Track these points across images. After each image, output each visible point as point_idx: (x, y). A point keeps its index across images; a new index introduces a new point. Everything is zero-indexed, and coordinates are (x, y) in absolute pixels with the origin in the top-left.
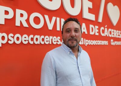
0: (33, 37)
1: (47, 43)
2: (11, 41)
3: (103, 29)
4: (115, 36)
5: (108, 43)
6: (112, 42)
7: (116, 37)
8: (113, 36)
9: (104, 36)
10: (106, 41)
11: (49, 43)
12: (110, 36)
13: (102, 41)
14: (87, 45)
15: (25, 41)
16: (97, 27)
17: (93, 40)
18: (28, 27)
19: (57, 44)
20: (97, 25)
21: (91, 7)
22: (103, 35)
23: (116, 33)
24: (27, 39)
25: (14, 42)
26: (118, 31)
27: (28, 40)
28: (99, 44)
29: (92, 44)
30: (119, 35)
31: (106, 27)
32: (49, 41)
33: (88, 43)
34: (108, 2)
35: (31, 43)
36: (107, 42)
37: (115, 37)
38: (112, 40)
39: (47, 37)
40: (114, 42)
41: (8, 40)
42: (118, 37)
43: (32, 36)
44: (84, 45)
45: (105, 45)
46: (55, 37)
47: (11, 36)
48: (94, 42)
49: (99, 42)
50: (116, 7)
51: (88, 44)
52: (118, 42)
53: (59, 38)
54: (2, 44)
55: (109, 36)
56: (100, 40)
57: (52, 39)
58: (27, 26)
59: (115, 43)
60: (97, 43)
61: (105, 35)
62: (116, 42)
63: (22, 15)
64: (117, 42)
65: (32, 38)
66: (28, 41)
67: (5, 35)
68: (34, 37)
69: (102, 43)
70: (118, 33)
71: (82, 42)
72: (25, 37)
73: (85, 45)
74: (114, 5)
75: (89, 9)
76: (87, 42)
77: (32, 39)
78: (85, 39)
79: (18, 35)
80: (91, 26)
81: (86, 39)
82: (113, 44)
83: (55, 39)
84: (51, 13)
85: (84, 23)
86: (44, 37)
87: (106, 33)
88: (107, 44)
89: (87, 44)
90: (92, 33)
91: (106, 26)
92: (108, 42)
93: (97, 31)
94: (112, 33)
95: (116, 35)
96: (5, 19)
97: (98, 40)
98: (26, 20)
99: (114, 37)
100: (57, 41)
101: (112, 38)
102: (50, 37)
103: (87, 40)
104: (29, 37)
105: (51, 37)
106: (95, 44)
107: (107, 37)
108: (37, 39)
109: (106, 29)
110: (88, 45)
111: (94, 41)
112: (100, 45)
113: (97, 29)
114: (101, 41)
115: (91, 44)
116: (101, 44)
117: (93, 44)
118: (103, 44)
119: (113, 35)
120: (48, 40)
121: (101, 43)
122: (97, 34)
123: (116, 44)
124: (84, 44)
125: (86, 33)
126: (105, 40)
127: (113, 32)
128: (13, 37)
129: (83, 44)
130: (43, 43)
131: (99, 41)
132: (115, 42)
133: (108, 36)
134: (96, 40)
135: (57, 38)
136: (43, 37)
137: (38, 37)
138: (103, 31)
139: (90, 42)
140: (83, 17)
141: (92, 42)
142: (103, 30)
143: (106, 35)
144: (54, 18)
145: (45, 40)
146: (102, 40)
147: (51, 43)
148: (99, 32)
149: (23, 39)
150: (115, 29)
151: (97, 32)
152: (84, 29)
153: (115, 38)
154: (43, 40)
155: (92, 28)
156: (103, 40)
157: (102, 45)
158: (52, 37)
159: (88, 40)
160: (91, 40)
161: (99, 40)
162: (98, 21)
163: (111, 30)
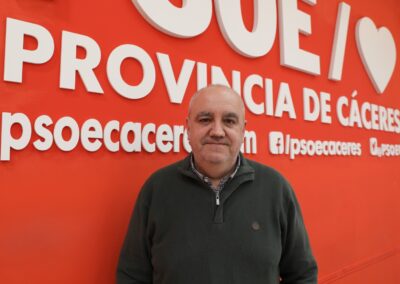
0: (118, 129)
1: (165, 149)
2: (43, 140)
3: (347, 104)
4: (383, 126)
5: (360, 150)
6: (374, 146)
7: (386, 129)
8: (376, 127)
9: (349, 127)
10: (354, 144)
11: (173, 149)
12: (368, 126)
13: (344, 144)
14: (296, 156)
15: (92, 140)
16: (326, 96)
17: (314, 141)
18: (99, 94)
20: (326, 91)
21: (308, 30)
22: (344, 122)
23: (384, 118)
24: (97, 134)
25: (54, 144)
26: (390, 111)
27: (101, 137)
28: (332, 153)
29: (311, 153)
30: (394, 124)
31: (355, 98)
32: (172, 142)
33: (298, 148)
34: (361, 17)
35: (113, 147)
36: (359, 145)
37: (382, 129)
38: (373, 141)
39: (165, 127)
40: (379, 145)
41: (35, 136)
42: (392, 129)
43: (113, 125)
44: (286, 155)
45: (351, 155)
47: (44, 125)
48: (318, 147)
49: (332, 147)
50: (384, 31)
51: (297, 152)
52: (392, 146)
54: (11, 149)
55: (364, 127)
57: (182, 136)
58: (100, 90)
59: (384, 150)
60: (326, 148)
61: (352, 124)
62: (385, 147)
63: (81, 52)
64: (387, 146)
65: (114, 131)
66: (102, 140)
67: (22, 119)
68: (121, 128)
69: (342, 148)
70: (392, 116)
71: (278, 145)
72: (92, 129)
73: (289, 155)
74: (378, 26)
75: (302, 35)
76: (295, 146)
77: (115, 135)
78: (288, 136)
79: (67, 121)
80: (308, 93)
81: (292, 137)
82: (376, 151)
84: (179, 48)
85: (286, 82)
86: (157, 129)
87: (355, 118)
88: (359, 153)
89: (294, 152)
90: (309, 116)
91: (355, 94)
92: (361, 148)
93: (327, 108)
94: (374, 117)
95: (387, 122)
96: (25, 64)
97: (329, 140)
98: (94, 70)
99: (380, 131)
101: (373, 133)
102: (176, 127)
103: (296, 141)
104: (103, 126)
105: (179, 129)
106: (319, 153)
107: (359, 128)
108: (131, 136)
109: (355, 103)
110: (300, 154)
111: (318, 142)
112: (337, 155)
113: (327, 102)
114: (339, 143)
115: (307, 154)
116: (339, 153)
117: (315, 154)
118: (344, 153)
119: (377, 122)
120: (169, 137)
121: (339, 148)
122: (327, 119)
123: (386, 152)
124: (287, 153)
125: (293, 115)
126: (351, 141)
127: (377, 113)
128: (51, 128)
129: (281, 152)
130: (150, 148)
131: (332, 143)
132: (383, 145)
133: (360, 125)
134: (322, 141)
136: (150, 127)
137: (135, 127)
138: (346, 111)
139: (303, 147)
140: (282, 63)
141: (311, 147)
142: (344, 105)
143: (355, 123)
145: (160, 138)
146: (342, 141)
147: (177, 149)
148: (333, 114)
149: (86, 134)
150: (382, 105)
151: (328, 114)
152: (285, 102)
153: (384, 132)
154: (152, 137)
155: (311, 99)
156: (347, 141)
157: (342, 155)
158: (182, 127)
159: (300, 139)
160: (307, 140)
161: (333, 140)
162: (329, 77)
163: (369, 108)
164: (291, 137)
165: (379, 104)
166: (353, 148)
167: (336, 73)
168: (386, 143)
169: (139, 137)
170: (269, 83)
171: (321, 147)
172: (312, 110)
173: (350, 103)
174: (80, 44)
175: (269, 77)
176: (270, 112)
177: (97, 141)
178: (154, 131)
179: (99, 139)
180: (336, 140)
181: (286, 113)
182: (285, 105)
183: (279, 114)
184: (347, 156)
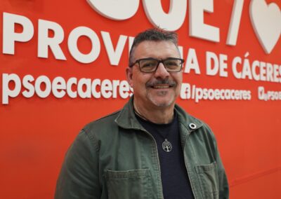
0: (76, 83)
1: (107, 96)
2: (28, 90)
3: (240, 62)
4: (269, 78)
5: (250, 96)
6: (261, 93)
7: (272, 80)
8: (263, 79)
9: (241, 79)
10: (245, 91)
11: (112, 96)
12: (257, 78)
13: (237, 91)
14: (199, 100)
15: (59, 90)
16: (224, 57)
17: (214, 89)
20: (224, 53)
21: (211, 9)
22: (238, 75)
23: (270, 72)
24: (63, 86)
25: (35, 93)
26: (276, 66)
27: (65, 88)
28: (228, 98)
29: (211, 98)
31: (247, 58)
32: (112, 91)
33: (202, 94)
35: (73, 95)
36: (249, 92)
37: (268, 80)
38: (261, 89)
39: (107, 81)
40: (266, 92)
41: (23, 88)
42: (277, 80)
43: (73, 80)
44: (192, 100)
45: (243, 99)
46: (125, 82)
47: (29, 81)
48: (217, 94)
49: (227, 94)
50: (274, 6)
51: (200, 97)
52: (276, 93)
54: (9, 97)
55: (253, 80)
56: (231, 90)
57: (118, 87)
58: (64, 58)
59: (269, 96)
60: (223, 94)
61: (244, 77)
62: (270, 93)
63: (51, 33)
64: (273, 92)
65: (73, 85)
67: (15, 77)
68: (78, 82)
69: (236, 95)
70: (278, 70)
71: (186, 92)
72: (59, 83)
73: (194, 100)
74: (268, 3)
75: (206, 13)
76: (199, 93)
77: (74, 87)
78: (194, 86)
79: (43, 78)
80: (210, 55)
81: (197, 87)
82: (262, 97)
83: (124, 86)
85: (192, 48)
86: (101, 83)
87: (247, 72)
88: (249, 98)
89: (198, 98)
90: (210, 72)
91: (247, 55)
92: (251, 94)
93: (225, 66)
94: (263, 71)
95: (273, 75)
96: (16, 42)
97: (225, 89)
98: (60, 45)
99: (266, 82)
101: (261, 83)
102: (114, 82)
103: (200, 90)
104: (66, 81)
105: (116, 83)
106: (217, 98)
107: (250, 80)
108: (85, 87)
109: (247, 62)
110: (203, 99)
111: (217, 90)
112: (231, 100)
113: (225, 62)
114: (233, 91)
115: (208, 99)
116: (233, 98)
117: (215, 99)
118: (237, 98)
119: (265, 75)
120: (109, 88)
121: (233, 94)
122: (224, 74)
123: (271, 97)
124: (193, 98)
125: (198, 71)
126: (243, 89)
127: (265, 68)
128: (33, 83)
130: (97, 95)
131: (228, 91)
132: (269, 92)
133: (250, 78)
134: (220, 89)
136: (97, 81)
137: (87, 81)
138: (240, 67)
139: (205, 94)
140: (190, 35)
141: (211, 94)
142: (238, 64)
143: (247, 77)
144: (122, 39)
145: (103, 89)
146: (235, 89)
147: (115, 96)
148: (229, 70)
149: (56, 86)
150: (269, 62)
151: (225, 70)
152: (192, 62)
153: (270, 82)
154: (98, 88)
155: (212, 60)
156: (239, 89)
157: (235, 100)
158: (118, 81)
159: (203, 88)
160: (208, 89)
161: (229, 89)
162: (227, 43)
163: (258, 65)
165: (266, 61)
166: (245, 95)
167: (232, 40)
168: (271, 90)
169: (89, 88)
170: (181, 49)
171: (218, 94)
172: (213, 67)
173: (243, 62)
174: (50, 28)
175: (181, 45)
177: (63, 91)
180: (231, 88)
181: (193, 71)
182: (192, 65)
183: (187, 71)
184: (239, 100)
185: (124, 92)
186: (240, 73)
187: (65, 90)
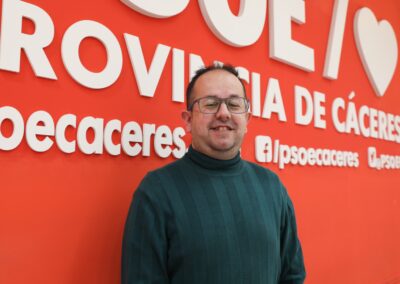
0: (74, 125)
1: (133, 151)
3: (343, 106)
4: (383, 134)
5: (357, 160)
6: (372, 156)
7: (386, 138)
8: (375, 135)
9: (345, 134)
10: (350, 153)
11: (141, 152)
12: (366, 133)
13: (340, 153)
14: (285, 165)
15: (41, 137)
16: (320, 97)
17: (307, 148)
18: (53, 80)
19: (172, 155)
20: (321, 91)
21: (302, 18)
22: (340, 127)
23: (384, 125)
24: (48, 130)
26: (391, 117)
27: (52, 134)
28: (327, 163)
29: (303, 163)
30: (395, 132)
31: (353, 100)
32: (141, 144)
33: (289, 156)
34: (360, 7)
35: (67, 147)
36: (356, 155)
37: (381, 137)
38: (372, 150)
39: (132, 125)
40: (378, 156)
42: (392, 138)
43: (69, 119)
44: (274, 164)
45: (348, 166)
46: (164, 129)
48: (310, 156)
49: (326, 156)
50: (386, 25)
51: (287, 160)
52: (392, 158)
53: (180, 131)
55: (361, 134)
56: (331, 149)
57: (153, 136)
58: (52, 75)
59: (383, 162)
60: (320, 157)
61: (349, 131)
62: (385, 158)
64: (387, 157)
65: (69, 127)
68: (78, 124)
69: (338, 158)
70: (393, 123)
71: (266, 151)
72: (41, 123)
73: (278, 164)
74: (379, 19)
75: (294, 24)
76: (285, 153)
77: (71, 133)
78: (277, 142)
80: (301, 92)
82: (375, 163)
83: (164, 135)
84: (153, 29)
85: (275, 77)
86: (122, 127)
87: (352, 124)
88: (357, 164)
89: (284, 161)
90: (302, 119)
91: (352, 95)
92: (359, 158)
93: (321, 111)
94: (373, 123)
95: (387, 129)
97: (323, 148)
98: (45, 49)
99: (379, 140)
100: (174, 146)
101: (372, 141)
102: (146, 126)
103: (285, 147)
104: (56, 121)
105: (149, 128)
106: (312, 163)
107: (356, 135)
108: (91, 134)
109: (352, 106)
110: (290, 164)
111: (311, 150)
112: (332, 166)
113: (322, 104)
114: (334, 152)
115: (298, 164)
116: (334, 164)
117: (308, 164)
118: (340, 164)
119: (376, 129)
120: (137, 138)
121: (335, 157)
122: (321, 124)
123: (386, 164)
124: (276, 161)
125: (283, 117)
126: (348, 150)
129: (269, 160)
130: (114, 150)
131: (326, 152)
132: (383, 156)
133: (357, 132)
134: (315, 148)
135: (172, 131)
136: (115, 124)
137: (96, 123)
139: (294, 155)
140: (271, 56)
141: (303, 155)
142: (340, 108)
143: (353, 130)
144: (162, 51)
145: (126, 138)
146: (337, 149)
147: (147, 152)
148: (327, 117)
149: (33, 129)
150: (382, 109)
151: (322, 117)
152: (274, 102)
153: (384, 140)
154: (117, 137)
155: (304, 99)
156: (343, 149)
157: (337, 166)
158: (153, 126)
159: (290, 146)
160: (298, 147)
161: (327, 148)
162: (325, 75)
163: (368, 113)
164: (281, 143)
165: (379, 108)
166: (350, 159)
167: (332, 70)
168: (385, 153)
169: (100, 136)
170: (256, 77)
171: (314, 156)
172: (304, 112)
173: (347, 106)
175: (257, 72)
176: (256, 112)
177: (47, 139)
178: (119, 129)
179: (50, 137)
180: (331, 148)
181: (275, 115)
182: (274, 106)
183: (267, 115)
184: (343, 167)
185: (164, 146)
186: (343, 124)
187: (53, 138)
